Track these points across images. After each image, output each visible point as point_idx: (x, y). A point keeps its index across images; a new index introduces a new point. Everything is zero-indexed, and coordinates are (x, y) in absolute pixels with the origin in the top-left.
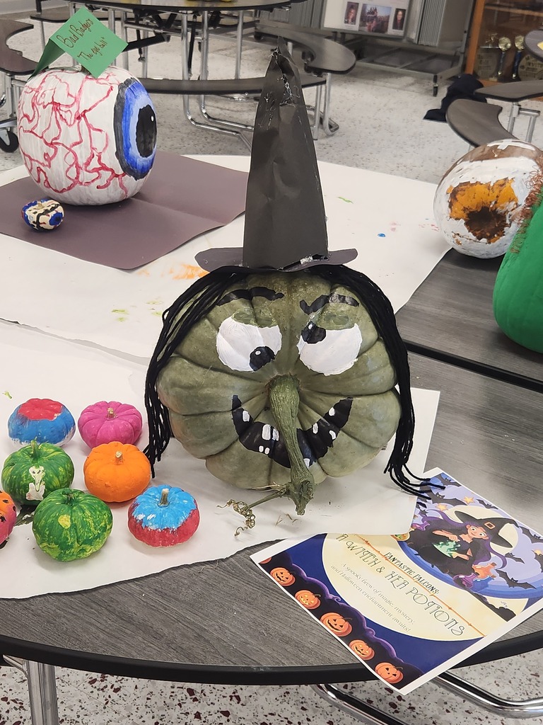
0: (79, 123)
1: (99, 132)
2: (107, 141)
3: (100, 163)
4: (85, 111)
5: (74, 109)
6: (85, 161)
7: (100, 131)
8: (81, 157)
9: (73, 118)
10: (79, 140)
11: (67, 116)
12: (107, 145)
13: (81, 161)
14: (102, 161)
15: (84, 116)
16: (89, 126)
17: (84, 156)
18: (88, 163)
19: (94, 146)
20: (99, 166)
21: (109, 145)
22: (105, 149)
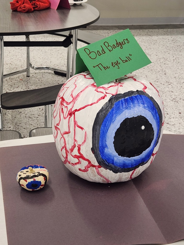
0: (70, 118)
1: (80, 129)
2: (85, 138)
3: (79, 153)
4: (76, 110)
5: (70, 107)
6: (70, 148)
7: (82, 128)
8: (68, 144)
9: (67, 113)
10: (67, 131)
11: (65, 110)
12: (85, 141)
13: (69, 147)
14: (81, 152)
15: (74, 114)
16: (75, 123)
17: (70, 144)
18: (72, 150)
19: (76, 138)
20: (78, 155)
21: (87, 141)
22: (83, 143)
